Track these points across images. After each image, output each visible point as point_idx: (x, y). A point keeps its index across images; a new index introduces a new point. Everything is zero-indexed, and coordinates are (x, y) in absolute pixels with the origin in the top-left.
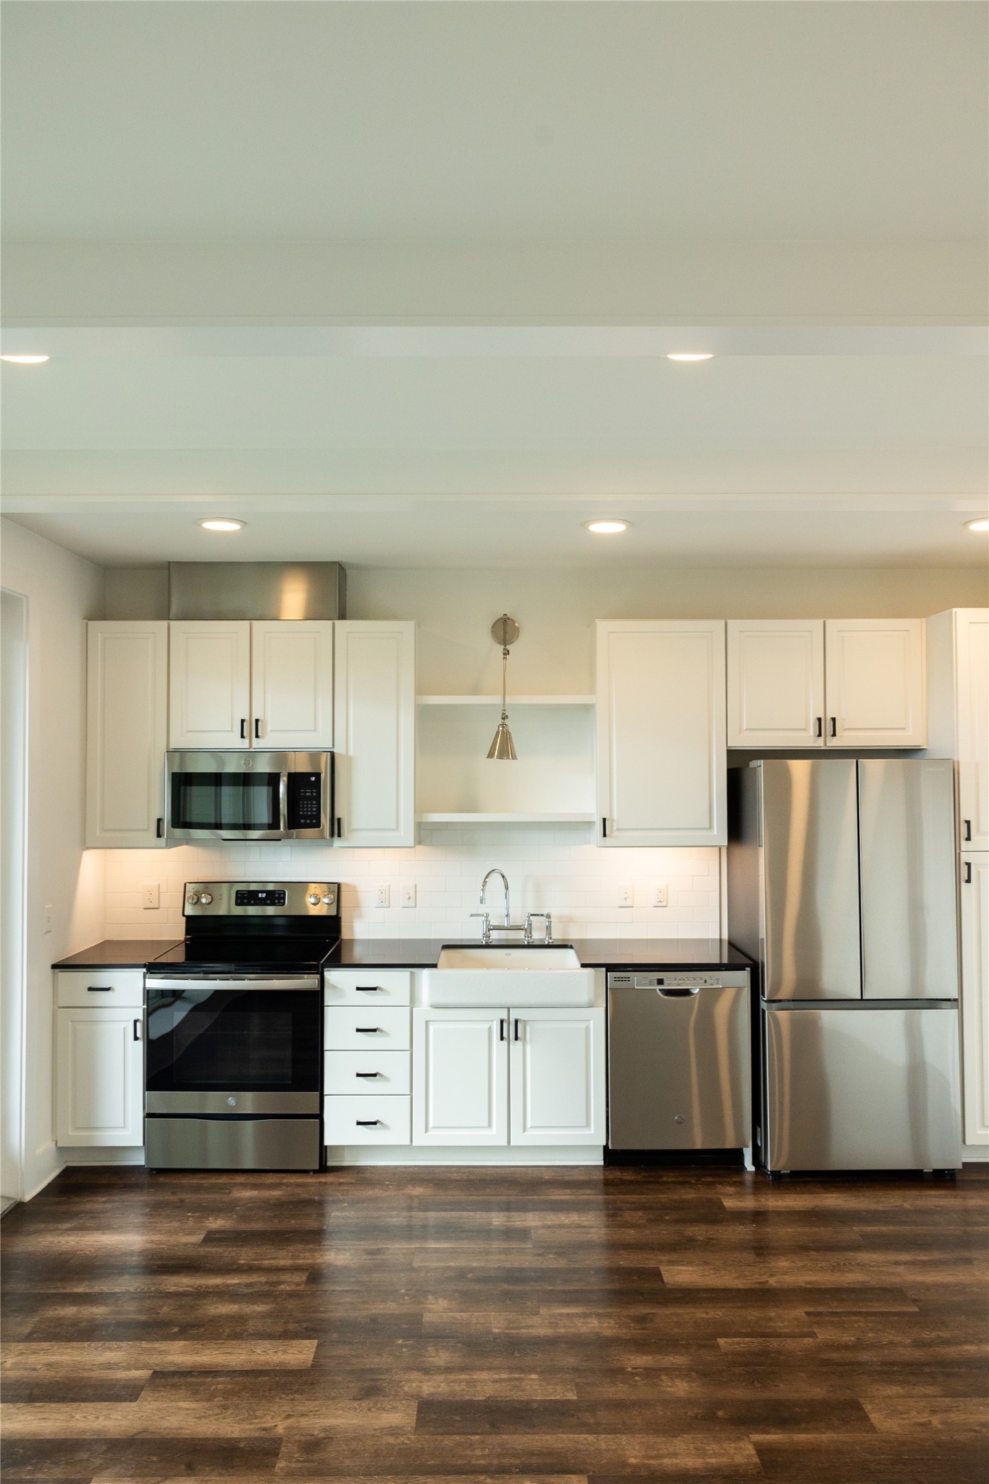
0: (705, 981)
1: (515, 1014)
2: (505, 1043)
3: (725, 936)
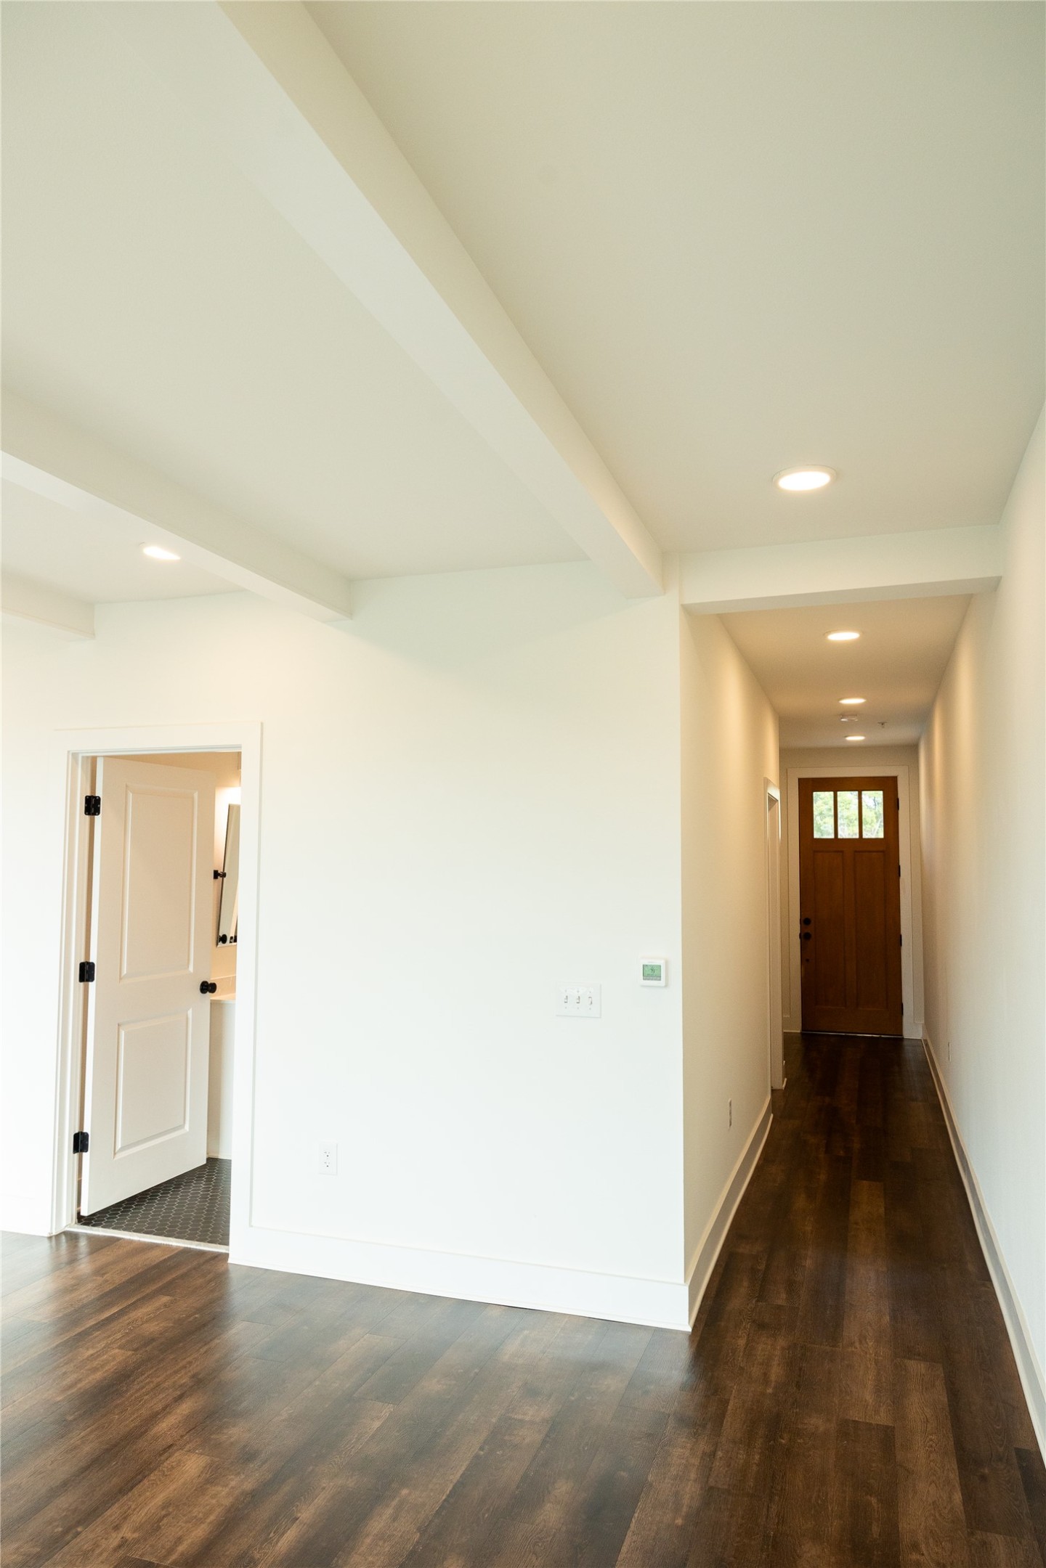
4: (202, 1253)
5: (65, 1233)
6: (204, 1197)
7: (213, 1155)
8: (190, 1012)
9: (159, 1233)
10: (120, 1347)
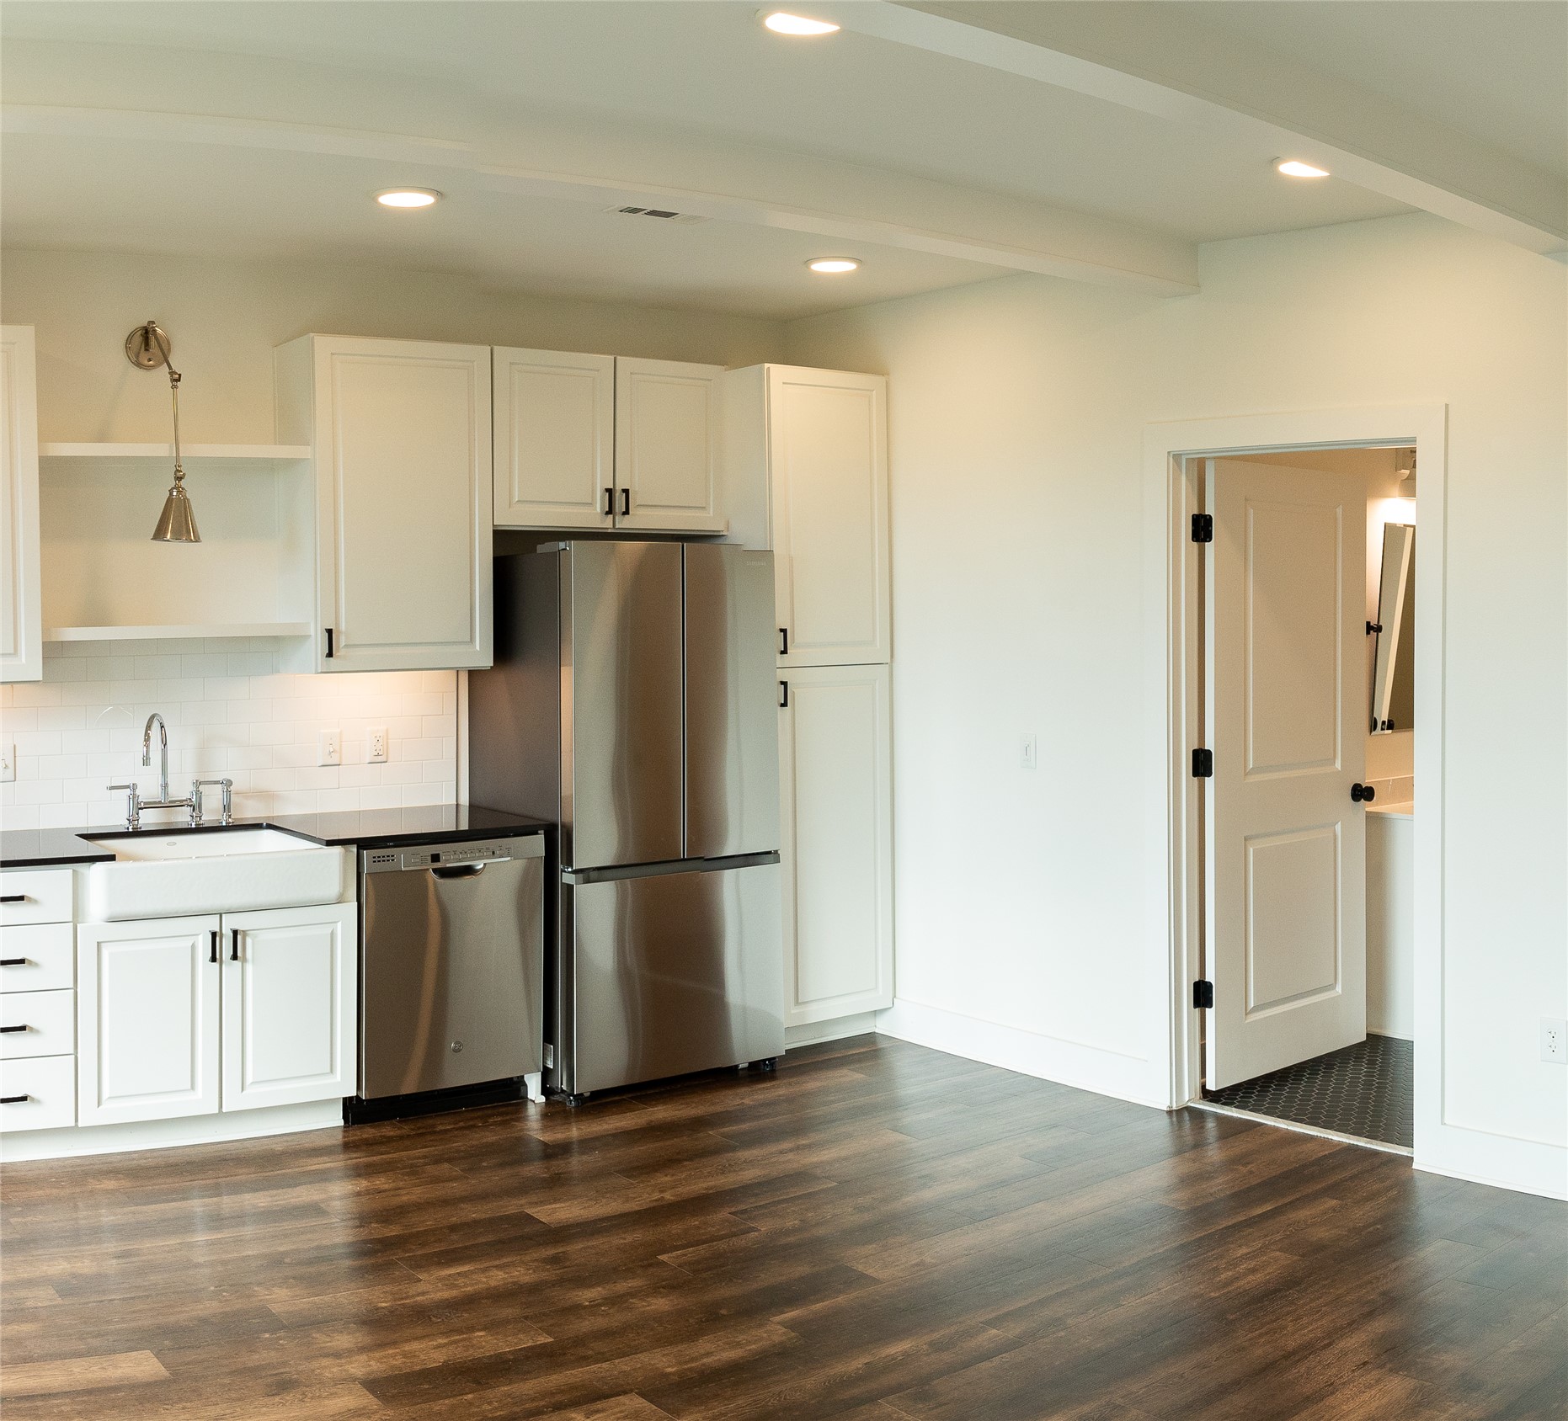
0: (493, 853)
1: (230, 923)
2: (216, 965)
3: (465, 800)
4: (1376, 1153)
5: (1188, 1109)
6: (1368, 1084)
7: (1376, 1031)
8: (1338, 827)
9: (1313, 1122)
10: (1280, 1250)
